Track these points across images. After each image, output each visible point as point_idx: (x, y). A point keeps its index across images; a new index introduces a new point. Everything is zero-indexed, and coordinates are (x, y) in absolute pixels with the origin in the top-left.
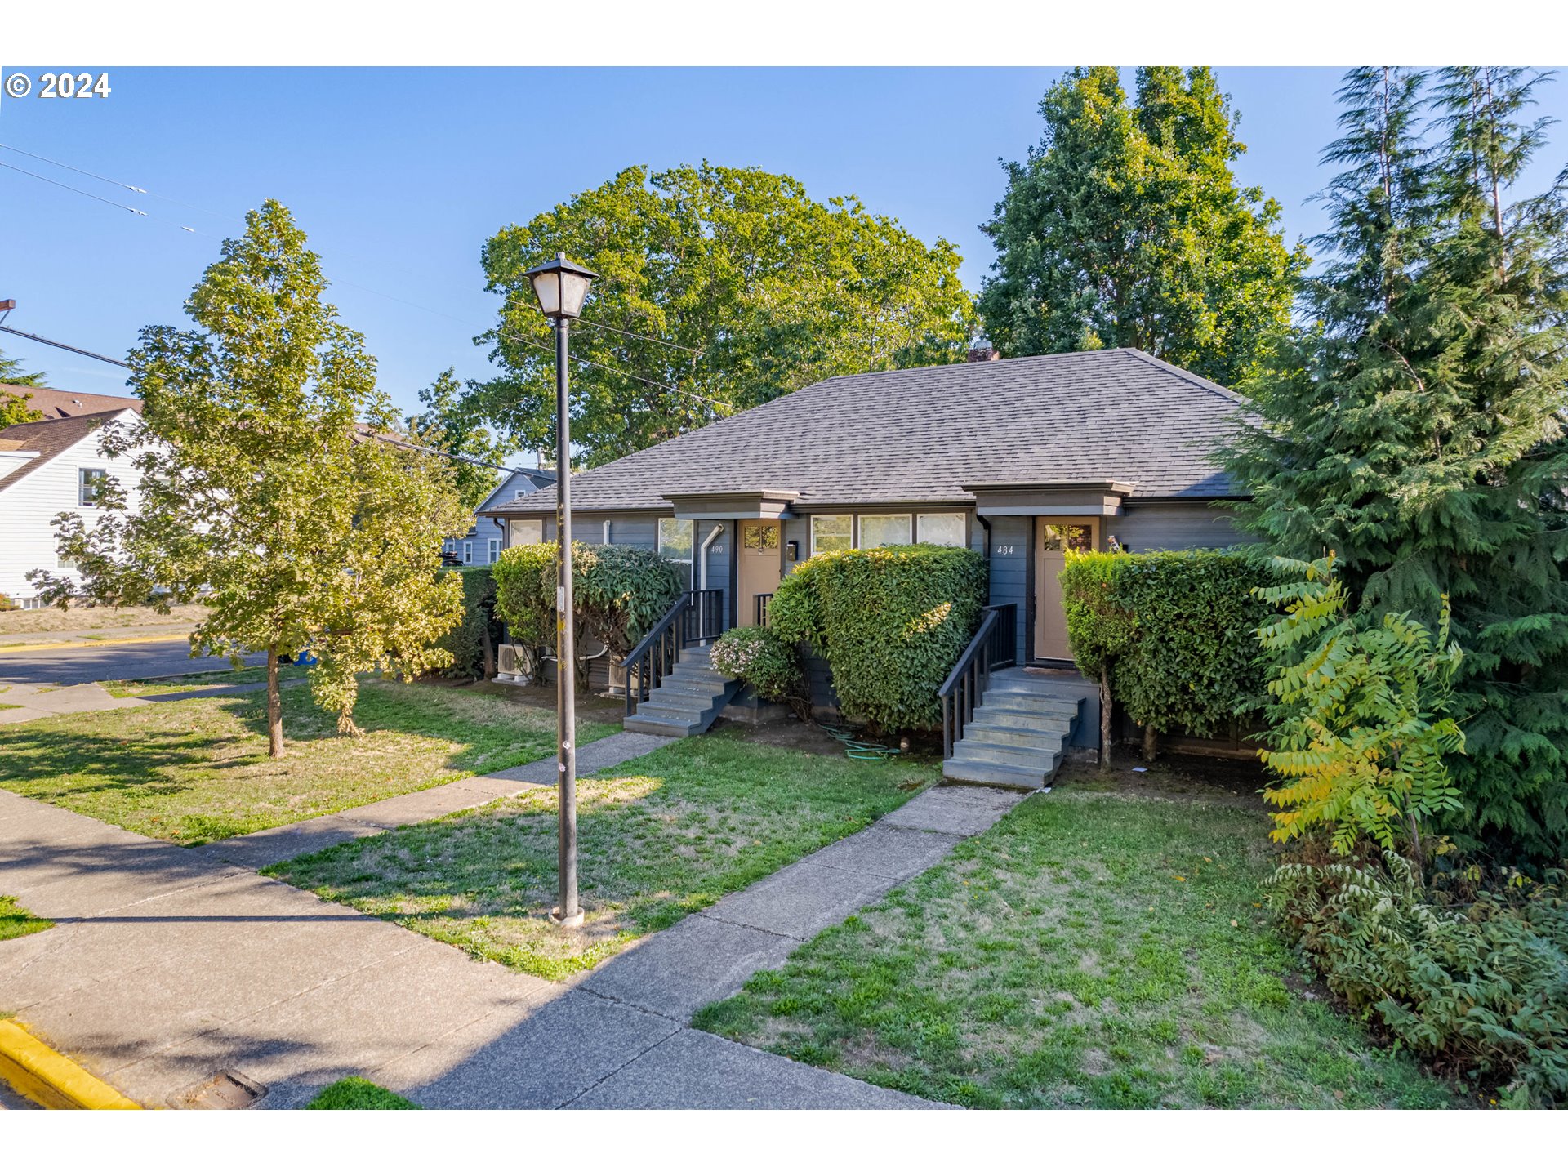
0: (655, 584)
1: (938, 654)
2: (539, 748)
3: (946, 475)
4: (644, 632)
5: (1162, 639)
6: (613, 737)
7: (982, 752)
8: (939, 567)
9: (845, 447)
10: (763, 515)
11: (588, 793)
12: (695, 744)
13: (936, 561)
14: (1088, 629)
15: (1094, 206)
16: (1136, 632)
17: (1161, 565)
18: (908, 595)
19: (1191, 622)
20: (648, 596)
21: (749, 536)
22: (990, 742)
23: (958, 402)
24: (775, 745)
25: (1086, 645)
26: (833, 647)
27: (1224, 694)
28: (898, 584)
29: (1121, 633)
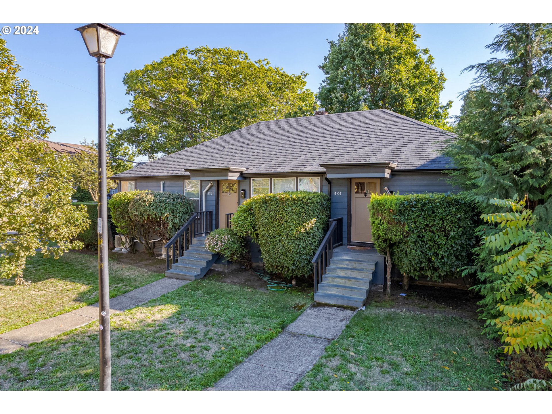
0: (182, 209)
1: (310, 242)
2: (124, 287)
3: (311, 161)
4: (176, 230)
5: (419, 237)
6: (160, 281)
7: (332, 289)
8: (310, 201)
9: (266, 149)
10: (230, 178)
11: (141, 315)
12: (197, 284)
13: (309, 199)
14: (383, 231)
15: (364, 56)
16: (407, 233)
17: (418, 201)
18: (297, 215)
19: (433, 228)
20: (178, 214)
21: (224, 187)
22: (335, 283)
23: (313, 130)
24: (235, 284)
25: (381, 239)
26: (261, 239)
27: (449, 262)
28: (292, 210)
29: (399, 234)
